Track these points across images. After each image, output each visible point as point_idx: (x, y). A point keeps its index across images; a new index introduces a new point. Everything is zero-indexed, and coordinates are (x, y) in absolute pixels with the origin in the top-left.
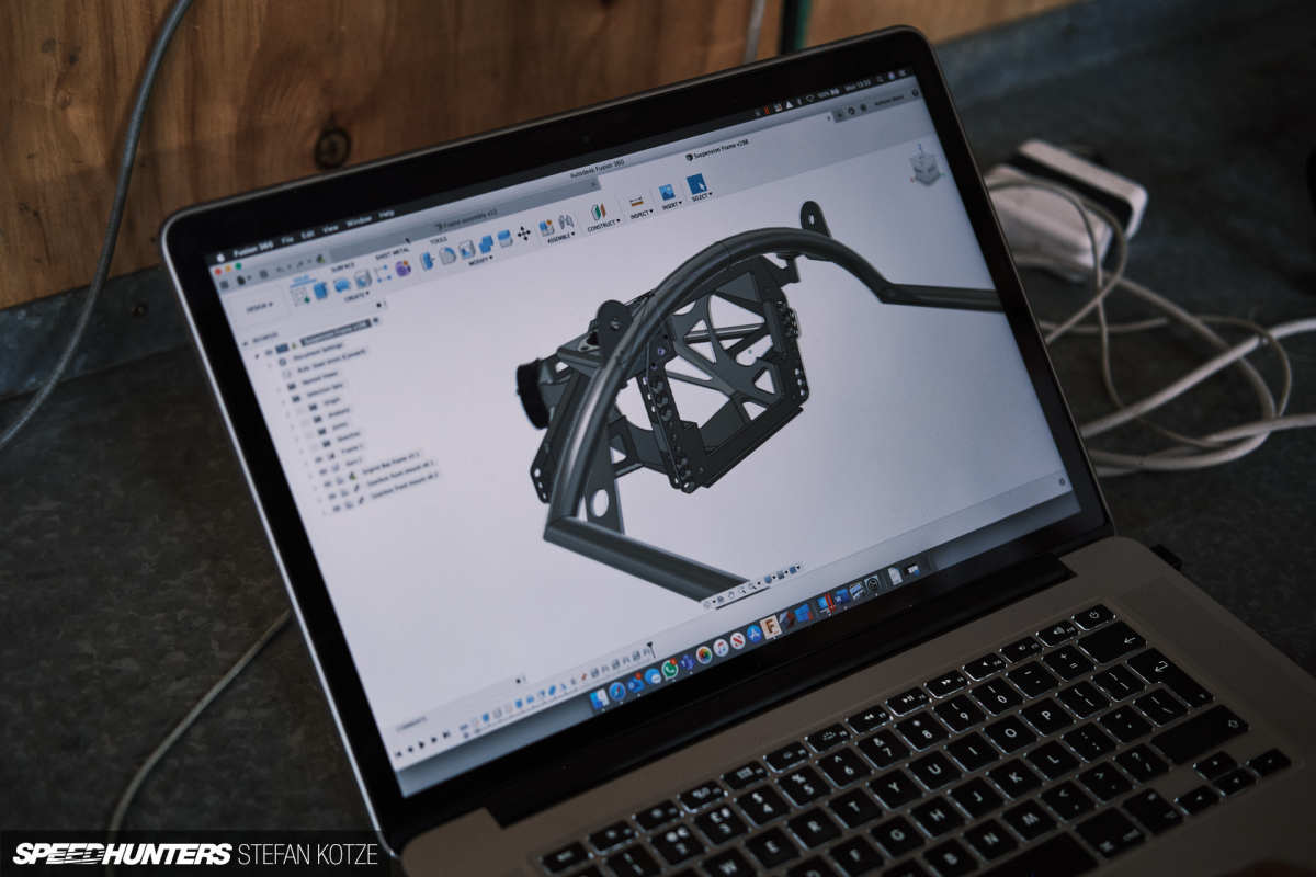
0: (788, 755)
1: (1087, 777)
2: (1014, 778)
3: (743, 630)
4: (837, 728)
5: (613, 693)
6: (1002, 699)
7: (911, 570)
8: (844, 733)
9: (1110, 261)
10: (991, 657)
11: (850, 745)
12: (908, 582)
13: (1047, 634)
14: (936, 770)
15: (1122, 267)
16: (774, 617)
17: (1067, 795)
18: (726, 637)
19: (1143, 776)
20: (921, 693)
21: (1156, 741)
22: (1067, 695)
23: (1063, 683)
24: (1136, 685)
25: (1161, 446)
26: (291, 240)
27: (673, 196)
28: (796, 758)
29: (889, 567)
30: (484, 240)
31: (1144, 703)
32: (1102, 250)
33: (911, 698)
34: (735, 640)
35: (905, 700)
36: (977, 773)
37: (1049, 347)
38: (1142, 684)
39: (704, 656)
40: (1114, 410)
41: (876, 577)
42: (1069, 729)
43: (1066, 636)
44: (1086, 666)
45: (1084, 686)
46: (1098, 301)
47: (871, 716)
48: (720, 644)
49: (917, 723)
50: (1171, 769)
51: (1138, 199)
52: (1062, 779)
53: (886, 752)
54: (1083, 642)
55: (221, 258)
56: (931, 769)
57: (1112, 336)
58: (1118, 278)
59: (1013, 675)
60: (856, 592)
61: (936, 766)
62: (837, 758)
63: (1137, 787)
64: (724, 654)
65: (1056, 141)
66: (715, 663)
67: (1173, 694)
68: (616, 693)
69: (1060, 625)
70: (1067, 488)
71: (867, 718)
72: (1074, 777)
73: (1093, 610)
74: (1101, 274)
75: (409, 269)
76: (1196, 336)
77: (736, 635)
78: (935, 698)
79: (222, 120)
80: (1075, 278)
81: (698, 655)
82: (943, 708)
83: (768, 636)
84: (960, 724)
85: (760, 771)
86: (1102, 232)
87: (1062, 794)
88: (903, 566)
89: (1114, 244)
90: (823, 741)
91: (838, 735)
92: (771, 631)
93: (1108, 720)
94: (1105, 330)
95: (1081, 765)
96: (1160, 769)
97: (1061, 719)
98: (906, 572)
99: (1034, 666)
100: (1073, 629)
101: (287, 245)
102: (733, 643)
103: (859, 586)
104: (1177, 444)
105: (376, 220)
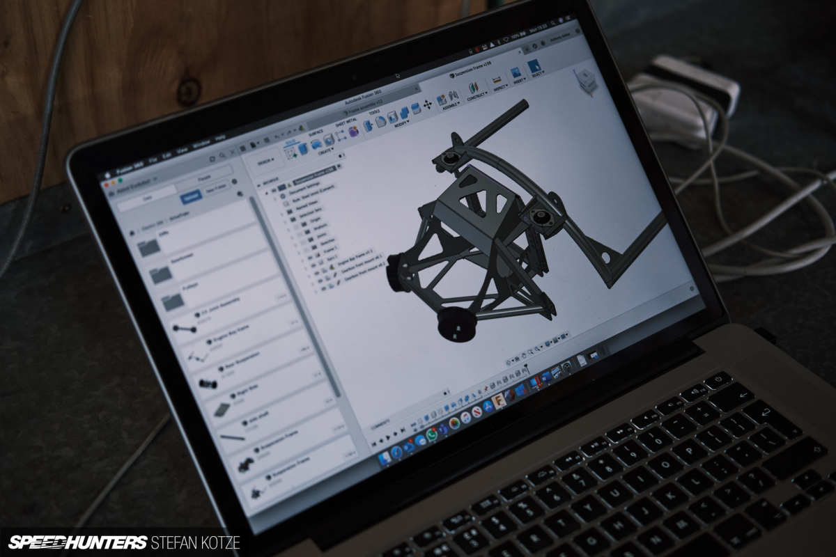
0: (515, 490)
1: (719, 493)
2: (669, 496)
3: (481, 404)
4: (547, 468)
5: (394, 453)
6: (659, 442)
7: (593, 355)
8: (552, 472)
9: (717, 134)
10: (650, 413)
11: (556, 480)
12: (590, 364)
13: (686, 394)
14: (615, 493)
15: (725, 138)
16: (501, 395)
17: (706, 506)
18: (469, 410)
19: (758, 490)
20: (604, 440)
21: (765, 464)
22: (702, 436)
23: (700, 427)
24: (750, 426)
25: (758, 258)
26: (155, 160)
27: (520, 75)
28: (521, 491)
29: (577, 355)
30: (403, 110)
31: (756, 438)
32: (711, 127)
33: (596, 444)
34: (475, 411)
35: (593, 446)
36: (644, 494)
37: (678, 196)
38: (753, 426)
39: (454, 424)
40: (725, 236)
41: (568, 362)
42: (705, 460)
43: (700, 395)
44: (714, 415)
45: (713, 429)
46: (711, 162)
47: (570, 458)
48: (465, 415)
49: (601, 462)
50: (776, 483)
51: (734, 91)
52: (702, 495)
53: (581, 483)
54: (712, 398)
55: (108, 175)
56: (612, 493)
57: (721, 185)
58: (723, 146)
59: (666, 424)
60: (556, 373)
61: (616, 491)
62: (548, 490)
63: (754, 497)
64: (468, 421)
65: (676, 55)
66: (463, 429)
67: (775, 431)
68: (396, 453)
69: (695, 387)
70: (696, 292)
71: (567, 460)
72: (710, 492)
73: (718, 375)
74: (711, 143)
75: (357, 131)
76: (778, 182)
77: (475, 408)
78: (612, 443)
79: (112, 78)
80: (694, 147)
81: (450, 423)
82: (618, 451)
83: (498, 407)
84: (630, 461)
85: (496, 502)
86: (711, 115)
87: (703, 505)
88: (587, 353)
89: (719, 123)
90: (538, 478)
91: (548, 473)
92: (499, 404)
93: (731, 452)
94: (716, 181)
95: (715, 485)
96: (769, 484)
97: (699, 453)
98: (590, 357)
99: (679, 417)
100: (704, 390)
101: (153, 163)
102: (474, 414)
103: (557, 369)
104: (770, 257)
105: (213, 142)
